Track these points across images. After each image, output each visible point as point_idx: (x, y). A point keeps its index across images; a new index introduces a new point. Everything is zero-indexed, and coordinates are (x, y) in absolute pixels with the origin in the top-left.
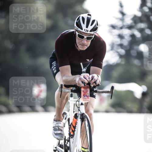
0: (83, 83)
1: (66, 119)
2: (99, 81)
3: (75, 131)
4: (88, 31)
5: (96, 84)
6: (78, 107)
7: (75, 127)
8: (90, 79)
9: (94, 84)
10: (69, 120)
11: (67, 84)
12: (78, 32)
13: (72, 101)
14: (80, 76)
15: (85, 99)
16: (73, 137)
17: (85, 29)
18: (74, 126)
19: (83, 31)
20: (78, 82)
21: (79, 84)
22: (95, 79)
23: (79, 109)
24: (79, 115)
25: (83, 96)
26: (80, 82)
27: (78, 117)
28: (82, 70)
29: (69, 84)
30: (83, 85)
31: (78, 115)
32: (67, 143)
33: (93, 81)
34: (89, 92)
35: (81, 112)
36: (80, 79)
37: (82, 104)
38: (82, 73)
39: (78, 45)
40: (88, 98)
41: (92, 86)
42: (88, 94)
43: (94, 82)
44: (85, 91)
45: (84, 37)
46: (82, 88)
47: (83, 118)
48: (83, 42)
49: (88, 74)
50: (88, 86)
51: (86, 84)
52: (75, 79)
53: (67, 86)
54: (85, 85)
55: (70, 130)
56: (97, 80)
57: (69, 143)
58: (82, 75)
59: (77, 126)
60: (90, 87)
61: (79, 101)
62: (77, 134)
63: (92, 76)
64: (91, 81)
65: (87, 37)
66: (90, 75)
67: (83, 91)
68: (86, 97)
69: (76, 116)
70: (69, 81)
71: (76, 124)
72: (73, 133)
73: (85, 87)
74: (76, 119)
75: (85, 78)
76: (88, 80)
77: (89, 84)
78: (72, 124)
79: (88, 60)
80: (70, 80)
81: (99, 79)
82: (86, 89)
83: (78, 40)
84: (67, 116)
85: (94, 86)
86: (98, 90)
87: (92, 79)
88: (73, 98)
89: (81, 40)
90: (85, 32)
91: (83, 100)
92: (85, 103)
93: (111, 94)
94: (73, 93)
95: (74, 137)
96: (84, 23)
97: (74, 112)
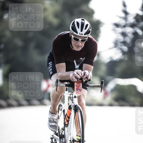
0: (76, 78)
1: (61, 110)
2: (91, 76)
3: (69, 120)
4: (82, 34)
5: (87, 79)
6: (72, 99)
7: (69, 118)
8: (83, 75)
9: (86, 79)
10: (64, 111)
11: (62, 79)
12: (73, 35)
13: (67, 94)
14: (73, 72)
15: (78, 92)
16: (67, 126)
17: (80, 33)
18: (69, 116)
19: (78, 34)
20: (72, 77)
21: (72, 79)
22: (86, 75)
23: (73, 101)
24: (73, 107)
25: (76, 89)
26: (74, 78)
27: (72, 108)
28: (75, 67)
29: (64, 79)
30: (76, 80)
31: (71, 107)
32: (63, 132)
33: (85, 76)
34: (81, 86)
35: (74, 104)
36: (74, 74)
37: (75, 97)
38: (75, 70)
39: (73, 46)
40: (81, 92)
41: (84, 81)
42: (81, 88)
43: (86, 78)
44: (78, 86)
45: (79, 40)
46: (75, 83)
47: (76, 109)
48: (78, 44)
49: (81, 71)
50: (81, 81)
51: (79, 79)
52: (69, 75)
53: (62, 81)
54: (77, 80)
55: (65, 120)
56: (88, 76)
57: (64, 131)
58: (75, 71)
59: (71, 116)
60: (82, 81)
61: (72, 94)
62: (71, 123)
63: (84, 72)
64: (83, 76)
65: (81, 40)
66: (82, 71)
67: (76, 86)
68: (79, 91)
69: (70, 108)
70: (64, 77)
71: (70, 114)
72: (67, 122)
73: (78, 81)
74: (70, 110)
75: (78, 74)
76: (81, 75)
77: (81, 79)
78: (66, 114)
79: (81, 59)
80: (64, 75)
81: (90, 75)
82: (79, 84)
83: (73, 42)
84: (62, 107)
85: (86, 81)
86: (89, 85)
87: (84, 75)
88: (67, 91)
89: (76, 43)
90: (80, 35)
91: (77, 94)
92: (78, 96)
93: (101, 88)
94: (67, 87)
95: (69, 126)
96: (78, 27)
97: (68, 104)
